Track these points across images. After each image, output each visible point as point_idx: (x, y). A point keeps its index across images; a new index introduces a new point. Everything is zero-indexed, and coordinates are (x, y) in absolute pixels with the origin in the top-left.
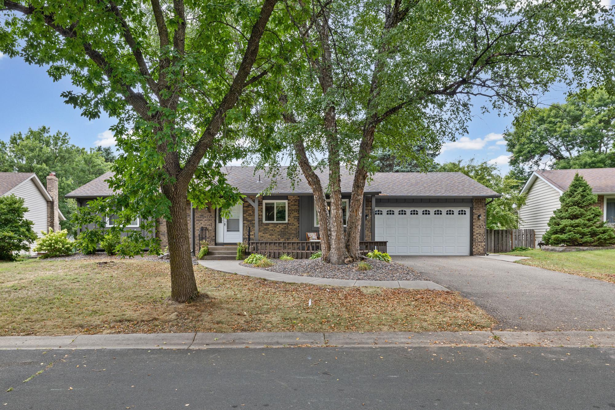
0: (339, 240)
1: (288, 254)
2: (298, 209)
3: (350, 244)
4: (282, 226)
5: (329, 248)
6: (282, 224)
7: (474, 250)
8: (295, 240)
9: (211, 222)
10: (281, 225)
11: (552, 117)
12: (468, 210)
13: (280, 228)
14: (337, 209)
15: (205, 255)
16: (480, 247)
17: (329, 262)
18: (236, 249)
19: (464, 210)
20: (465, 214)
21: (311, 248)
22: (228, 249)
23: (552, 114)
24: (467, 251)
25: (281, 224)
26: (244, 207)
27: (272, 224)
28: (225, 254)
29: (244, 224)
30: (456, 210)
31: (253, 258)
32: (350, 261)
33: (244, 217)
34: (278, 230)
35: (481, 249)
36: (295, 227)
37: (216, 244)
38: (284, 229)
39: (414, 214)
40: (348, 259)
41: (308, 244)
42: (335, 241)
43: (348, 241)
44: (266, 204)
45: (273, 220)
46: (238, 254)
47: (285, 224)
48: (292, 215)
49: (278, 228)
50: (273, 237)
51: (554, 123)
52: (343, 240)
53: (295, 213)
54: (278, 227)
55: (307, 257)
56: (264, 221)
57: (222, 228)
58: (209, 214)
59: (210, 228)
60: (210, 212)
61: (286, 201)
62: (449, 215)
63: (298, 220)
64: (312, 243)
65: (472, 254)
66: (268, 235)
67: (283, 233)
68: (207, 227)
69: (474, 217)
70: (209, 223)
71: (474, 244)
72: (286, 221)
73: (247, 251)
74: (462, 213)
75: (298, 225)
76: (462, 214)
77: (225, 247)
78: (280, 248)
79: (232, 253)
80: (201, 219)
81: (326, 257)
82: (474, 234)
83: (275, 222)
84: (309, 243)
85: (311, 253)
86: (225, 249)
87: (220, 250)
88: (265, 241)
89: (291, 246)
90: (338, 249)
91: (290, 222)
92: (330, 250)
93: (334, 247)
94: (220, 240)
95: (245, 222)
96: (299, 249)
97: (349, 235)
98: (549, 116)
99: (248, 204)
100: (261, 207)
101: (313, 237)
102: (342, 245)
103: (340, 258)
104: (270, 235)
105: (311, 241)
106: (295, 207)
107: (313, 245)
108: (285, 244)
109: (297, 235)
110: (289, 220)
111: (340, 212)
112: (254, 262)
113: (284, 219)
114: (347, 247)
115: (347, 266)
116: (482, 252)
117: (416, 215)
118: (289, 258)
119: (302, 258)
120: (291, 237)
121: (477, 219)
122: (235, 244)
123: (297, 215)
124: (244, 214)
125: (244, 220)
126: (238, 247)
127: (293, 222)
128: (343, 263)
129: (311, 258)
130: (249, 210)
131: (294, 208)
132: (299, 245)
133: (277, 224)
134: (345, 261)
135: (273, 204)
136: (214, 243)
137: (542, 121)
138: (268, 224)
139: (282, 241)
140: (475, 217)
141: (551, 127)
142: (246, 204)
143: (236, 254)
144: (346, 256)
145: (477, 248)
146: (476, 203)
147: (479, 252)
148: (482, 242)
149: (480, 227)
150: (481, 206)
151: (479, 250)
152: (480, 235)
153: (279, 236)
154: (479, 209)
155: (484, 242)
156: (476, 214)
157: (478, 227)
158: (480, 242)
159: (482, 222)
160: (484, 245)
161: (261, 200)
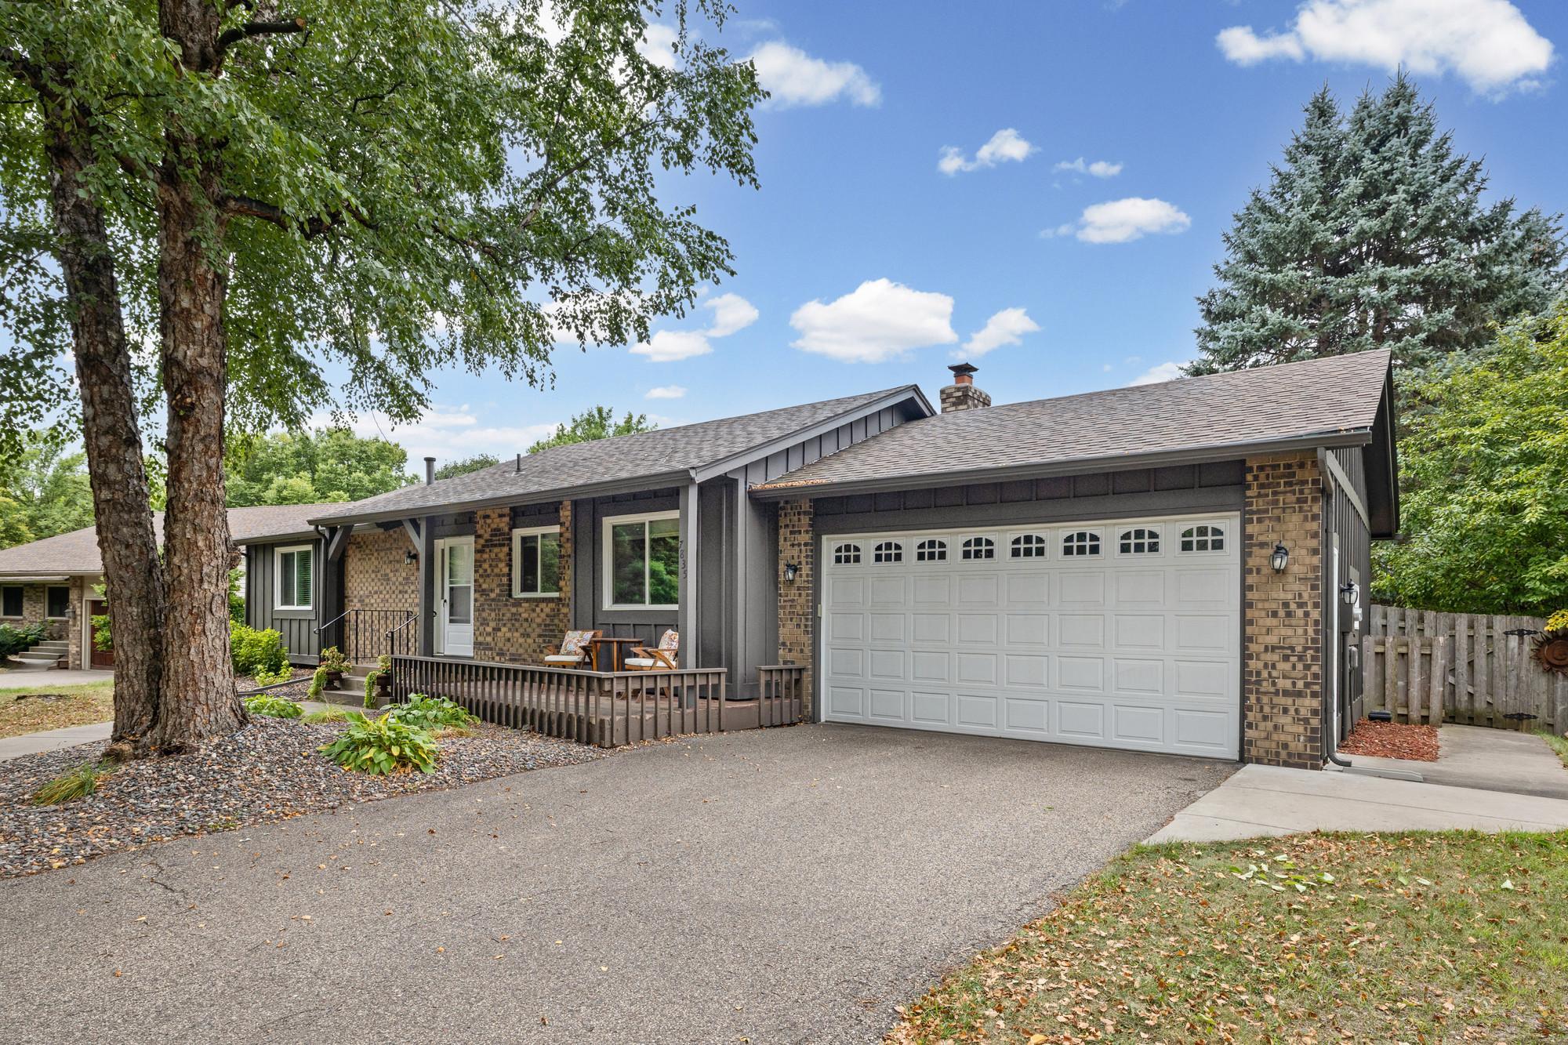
4: (547, 609)
6: (548, 600)
7: (1248, 734)
12: (1229, 527)
13: (544, 616)
16: (1281, 720)
19: (1210, 524)
20: (1218, 545)
24: (1220, 738)
26: (476, 551)
27: (526, 600)
29: (476, 600)
30: (1170, 528)
33: (476, 581)
34: (540, 621)
35: (1293, 734)
38: (552, 617)
45: (537, 590)
47: (553, 600)
50: (529, 640)
54: (538, 610)
56: (517, 594)
57: (441, 612)
62: (1133, 555)
65: (1251, 751)
66: (518, 634)
67: (548, 631)
69: (1252, 562)
72: (559, 593)
74: (1201, 541)
76: (1201, 546)
91: (562, 595)
94: (441, 646)
95: (479, 595)
99: (481, 541)
104: (523, 636)
110: (561, 589)
116: (1296, 747)
121: (1266, 569)
124: (476, 571)
125: (476, 591)
133: (544, 600)
140: (1258, 558)
142: (480, 544)
145: (1270, 725)
146: (1262, 486)
147: (1285, 746)
148: (1299, 694)
149: (1289, 614)
150: (1291, 498)
151: (1283, 738)
152: (1286, 658)
153: (541, 640)
154: (1278, 519)
155: (1314, 695)
156: (1262, 545)
157: (1275, 614)
158: (1286, 693)
159: (1297, 587)
160: (1315, 712)
161: (507, 528)
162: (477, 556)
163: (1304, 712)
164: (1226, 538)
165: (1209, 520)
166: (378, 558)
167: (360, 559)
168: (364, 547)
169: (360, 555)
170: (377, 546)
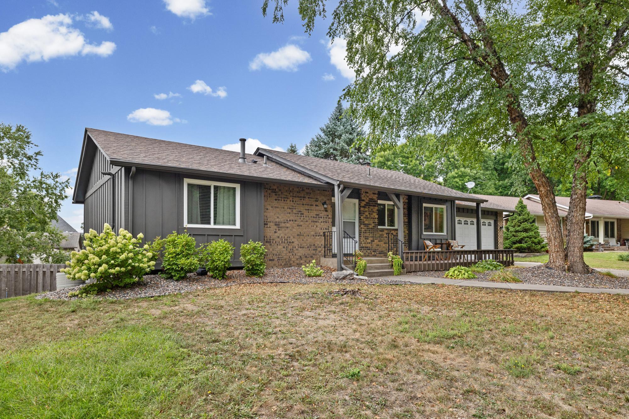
2: (406, 213)
9: (328, 224)
10: (391, 232)
13: (393, 236)
25: (391, 229)
26: (359, 206)
27: (383, 229)
29: (359, 228)
30: (487, 222)
33: (360, 220)
45: (385, 225)
50: (387, 245)
53: (405, 218)
59: (327, 233)
63: (407, 226)
67: (395, 241)
70: (325, 227)
72: (397, 227)
74: (489, 224)
75: (407, 232)
83: (386, 227)
95: (361, 226)
106: (405, 210)
109: (406, 244)
113: (394, 225)
121: (499, 230)
123: (406, 220)
124: (359, 215)
125: (359, 224)
130: (366, 211)
133: (388, 230)
135: (384, 205)
138: (380, 230)
140: (499, 228)
142: (363, 204)
150: (501, 219)
154: (500, 222)
157: (500, 237)
161: (376, 199)
162: (362, 209)
164: (492, 224)
165: (490, 221)
166: (293, 201)
167: (276, 200)
168: (280, 193)
169: (276, 197)
170: (291, 194)
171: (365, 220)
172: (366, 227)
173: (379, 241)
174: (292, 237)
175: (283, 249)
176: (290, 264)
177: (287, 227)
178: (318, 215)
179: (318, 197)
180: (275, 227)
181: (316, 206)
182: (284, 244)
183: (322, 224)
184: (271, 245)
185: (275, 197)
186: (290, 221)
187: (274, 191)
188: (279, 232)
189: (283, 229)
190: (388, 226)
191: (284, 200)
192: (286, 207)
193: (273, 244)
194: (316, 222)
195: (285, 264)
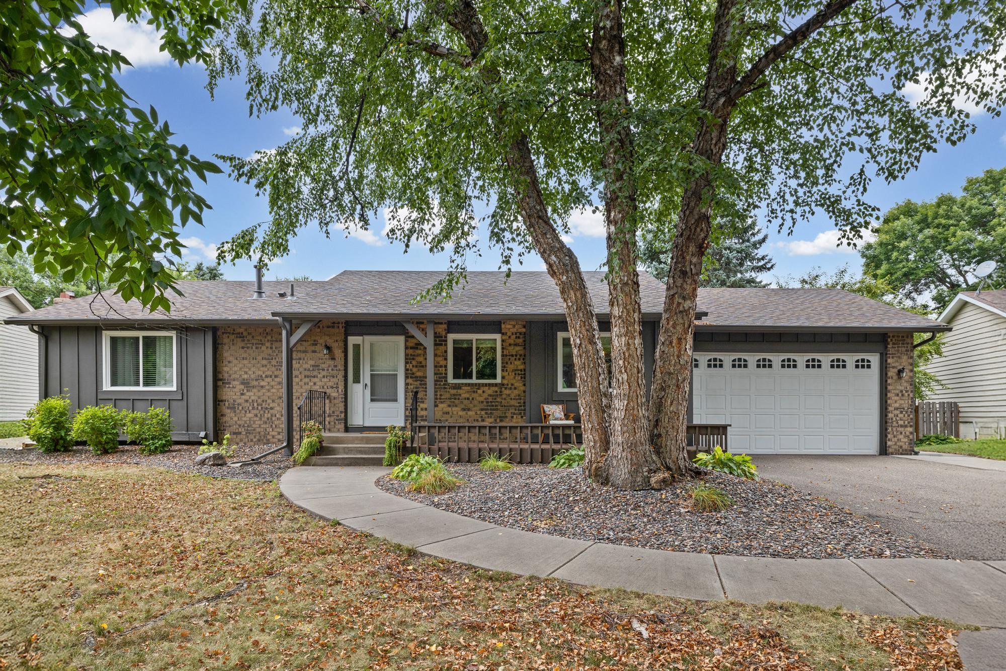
0: (634, 421)
1: (500, 454)
2: (522, 352)
3: (663, 432)
4: (490, 391)
5: (606, 444)
6: (490, 385)
7: (889, 443)
8: (518, 421)
9: (335, 380)
10: (486, 389)
11: (942, 217)
12: (875, 359)
13: (485, 395)
14: (629, 334)
15: (312, 454)
16: (900, 437)
17: (606, 482)
18: (383, 440)
19: (866, 358)
20: (869, 366)
21: (551, 440)
22: (368, 440)
23: (941, 211)
24: (873, 447)
25: (486, 385)
26: (406, 348)
27: (466, 385)
28: (361, 452)
29: (407, 384)
30: (850, 359)
31: (413, 466)
32: (664, 481)
33: (407, 370)
34: (482, 399)
35: (904, 442)
36: (516, 392)
37: (347, 429)
38: (494, 396)
39: (764, 366)
40: (660, 476)
41: (546, 431)
42: (623, 425)
43: (657, 423)
44: (455, 342)
45: (471, 377)
46: (387, 452)
47: (496, 385)
48: (511, 367)
49: (481, 396)
50: (470, 413)
51: (944, 227)
52: (645, 422)
53: (518, 363)
54: (480, 391)
55: (544, 461)
56: (451, 380)
57: (359, 393)
58: (331, 362)
59: (334, 394)
60: (333, 359)
61: (498, 337)
62: (835, 369)
63: (524, 377)
64: (555, 427)
65: (884, 451)
66: (458, 409)
67: (490, 406)
68: (328, 391)
69: (890, 374)
70: (330, 384)
71: (890, 430)
72: (499, 380)
73: (408, 445)
74: (862, 365)
75: (522, 388)
76: (863, 367)
77: (364, 435)
78: (482, 438)
79: (374, 450)
80: (315, 373)
81: (597, 469)
82: (890, 409)
83: (474, 380)
84: (548, 427)
85: (554, 452)
86: (362, 440)
87: (353, 443)
88: (451, 422)
89: (506, 433)
90: (632, 447)
91: (505, 382)
92: (607, 449)
93: (620, 439)
94: (357, 420)
95: (410, 381)
96: (525, 440)
97: (659, 407)
98: (936, 215)
99: (414, 341)
100: (442, 348)
101: (556, 414)
102: (642, 435)
103: (636, 471)
104: (464, 410)
105: (552, 422)
106: (518, 348)
107: (557, 432)
108: (493, 431)
109: (521, 410)
110: (503, 378)
111: (637, 341)
112: (414, 475)
113: (494, 376)
114: (655, 439)
115: (657, 494)
116: (905, 447)
117: (767, 369)
118: (500, 464)
119: (531, 463)
120: (509, 415)
121: (895, 377)
122: (382, 429)
123: (522, 367)
124: (406, 363)
125: (407, 377)
126: (390, 438)
127: (513, 381)
128: (647, 486)
129: (553, 464)
130: (418, 355)
131: (514, 350)
132: (525, 431)
133: (479, 386)
134: (653, 480)
135: (470, 342)
136: (342, 426)
137: (925, 223)
138: (458, 387)
139: (488, 423)
140: (892, 373)
141: (940, 233)
142: (412, 343)
143: (384, 453)
144: (653, 467)
145: (896, 439)
146: (894, 344)
147: (901, 447)
148: (906, 426)
149: (903, 395)
150: (904, 349)
151: (900, 444)
152: (901, 412)
153: (483, 413)
154: (899, 357)
155: (911, 426)
156: (893, 367)
157: (898, 395)
158: (902, 426)
159: (905, 384)
160: (911, 433)
161: (444, 333)
162: (410, 351)
163: (908, 433)
164: (872, 364)
165: (866, 356)
166: (271, 348)
167: (243, 348)
168: (250, 337)
169: (242, 344)
170: (269, 337)
171: (415, 370)
172: (419, 382)
173: (449, 406)
174: (269, 401)
175: (255, 419)
176: (268, 440)
177: (262, 387)
178: (318, 366)
179: (317, 338)
180: (242, 387)
181: (314, 352)
182: (255, 412)
183: (325, 380)
184: (235, 412)
185: (240, 343)
186: (267, 377)
187: (240, 336)
188: (248, 394)
189: (255, 390)
190: (478, 378)
191: (257, 348)
192: (260, 358)
193: (238, 411)
194: (314, 377)
195: (259, 440)
